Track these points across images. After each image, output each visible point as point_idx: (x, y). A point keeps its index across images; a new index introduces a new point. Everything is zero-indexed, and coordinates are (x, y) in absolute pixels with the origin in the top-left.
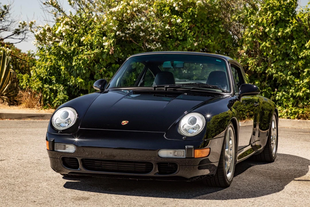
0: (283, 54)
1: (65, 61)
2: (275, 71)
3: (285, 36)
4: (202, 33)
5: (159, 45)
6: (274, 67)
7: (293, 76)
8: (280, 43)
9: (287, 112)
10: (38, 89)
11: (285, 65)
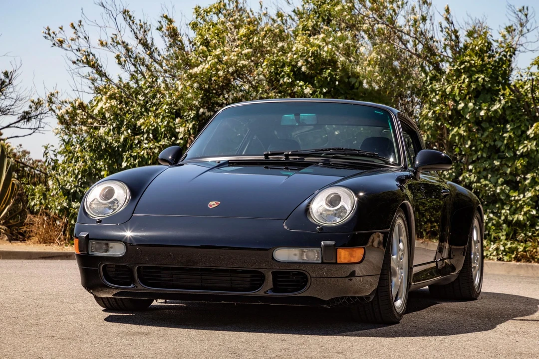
0: (488, 148)
1: (109, 160)
2: (476, 177)
3: (492, 117)
6: (474, 171)
7: (507, 185)
8: (484, 130)
9: (497, 249)
10: (60, 210)
11: (492, 167)
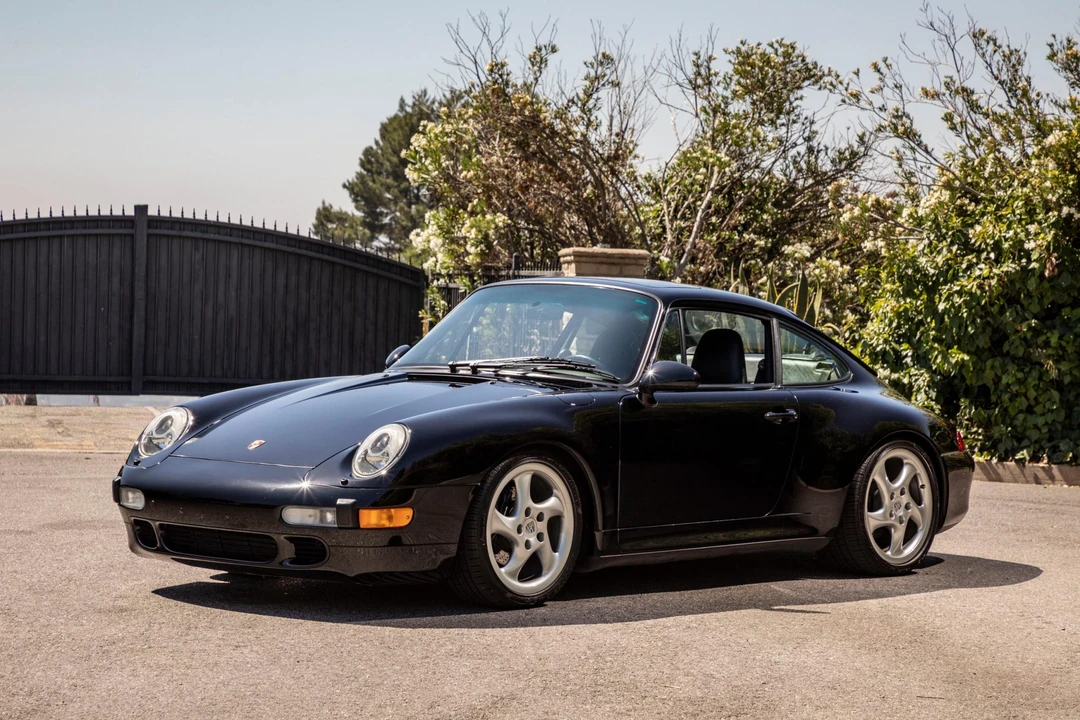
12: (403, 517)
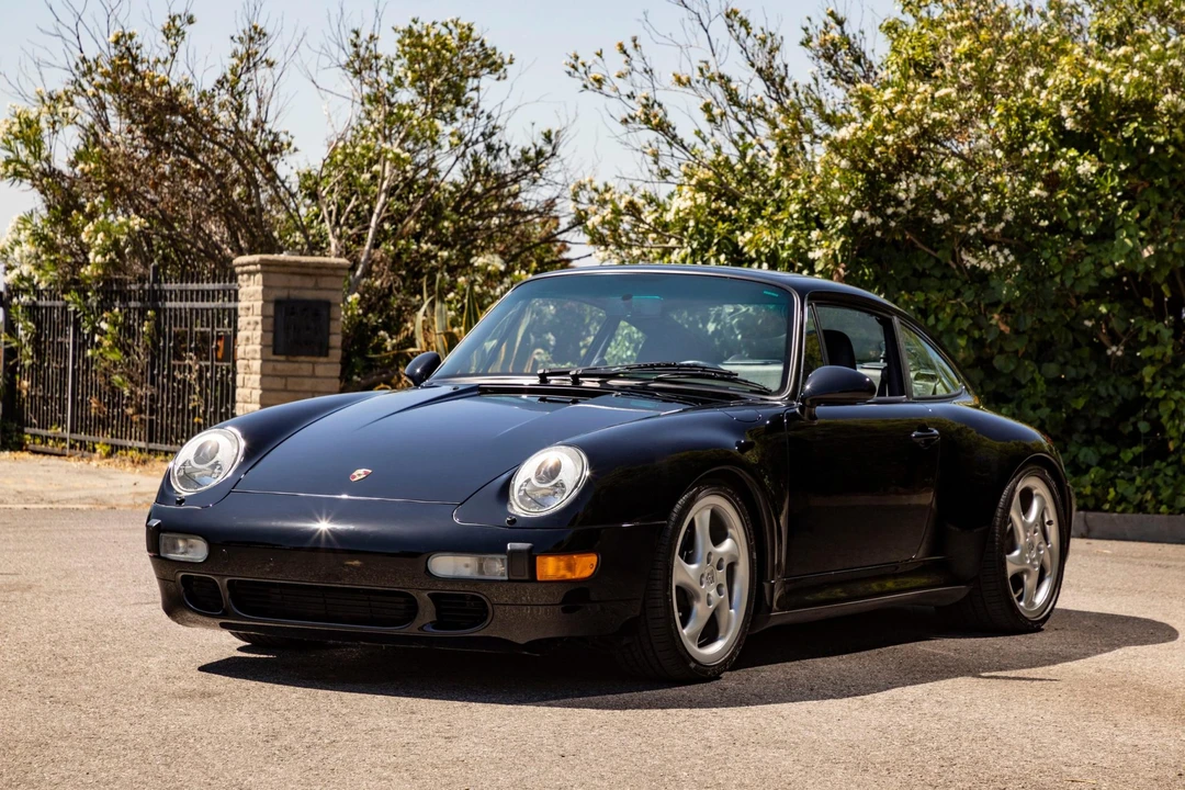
4: (1176, 211)
5: (1006, 258)
12: (585, 566)
